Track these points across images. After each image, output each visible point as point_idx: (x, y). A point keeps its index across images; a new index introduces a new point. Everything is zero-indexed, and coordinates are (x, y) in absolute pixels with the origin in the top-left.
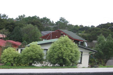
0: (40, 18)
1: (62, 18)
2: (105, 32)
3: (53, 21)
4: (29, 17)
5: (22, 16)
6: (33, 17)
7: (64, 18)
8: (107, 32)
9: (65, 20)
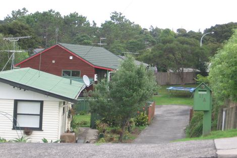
0: (62, 16)
1: (115, 13)
2: (185, 46)
3: (94, 22)
4: (37, 14)
5: (19, 12)
6: (45, 14)
7: (121, 14)
8: (188, 46)
9: (123, 18)
